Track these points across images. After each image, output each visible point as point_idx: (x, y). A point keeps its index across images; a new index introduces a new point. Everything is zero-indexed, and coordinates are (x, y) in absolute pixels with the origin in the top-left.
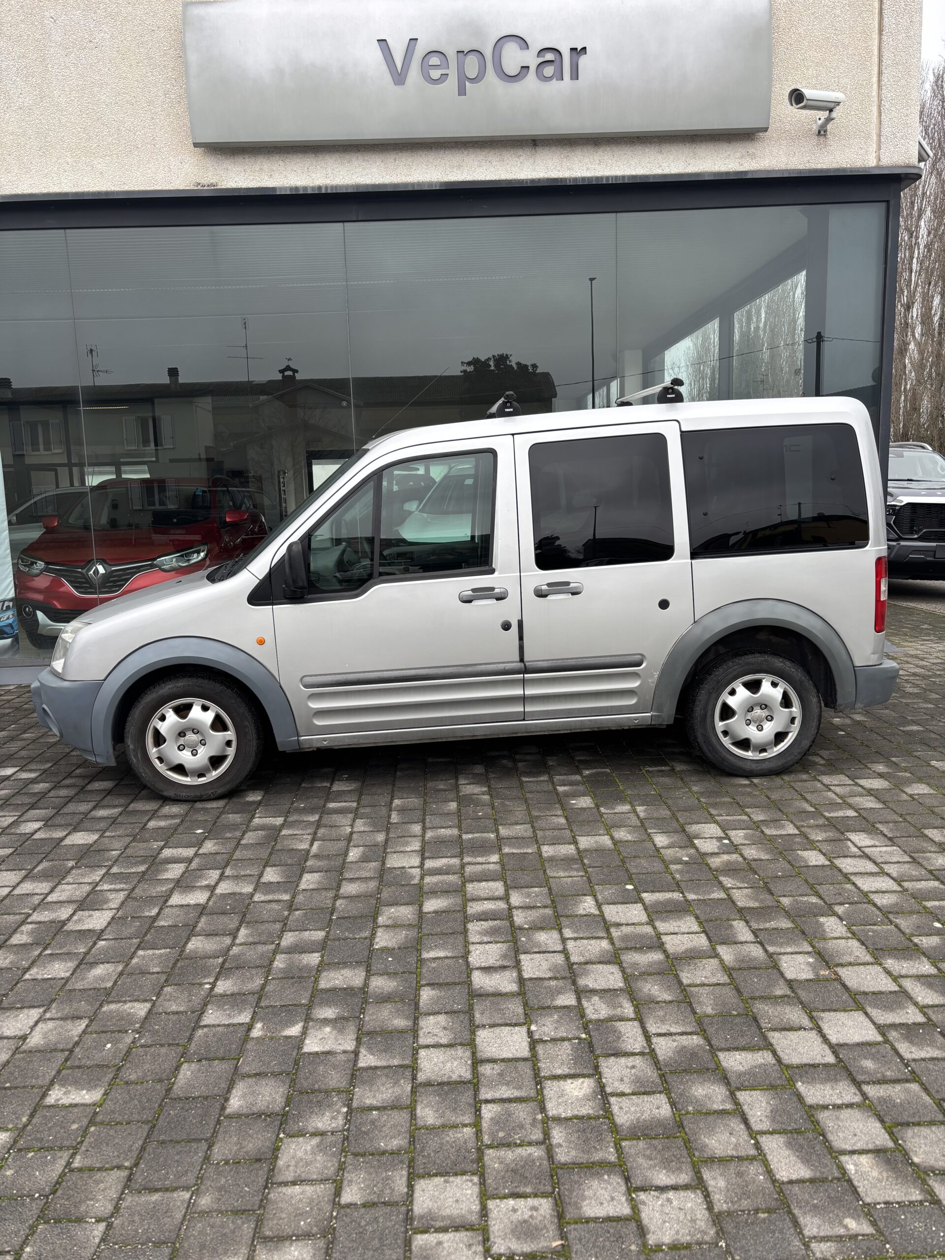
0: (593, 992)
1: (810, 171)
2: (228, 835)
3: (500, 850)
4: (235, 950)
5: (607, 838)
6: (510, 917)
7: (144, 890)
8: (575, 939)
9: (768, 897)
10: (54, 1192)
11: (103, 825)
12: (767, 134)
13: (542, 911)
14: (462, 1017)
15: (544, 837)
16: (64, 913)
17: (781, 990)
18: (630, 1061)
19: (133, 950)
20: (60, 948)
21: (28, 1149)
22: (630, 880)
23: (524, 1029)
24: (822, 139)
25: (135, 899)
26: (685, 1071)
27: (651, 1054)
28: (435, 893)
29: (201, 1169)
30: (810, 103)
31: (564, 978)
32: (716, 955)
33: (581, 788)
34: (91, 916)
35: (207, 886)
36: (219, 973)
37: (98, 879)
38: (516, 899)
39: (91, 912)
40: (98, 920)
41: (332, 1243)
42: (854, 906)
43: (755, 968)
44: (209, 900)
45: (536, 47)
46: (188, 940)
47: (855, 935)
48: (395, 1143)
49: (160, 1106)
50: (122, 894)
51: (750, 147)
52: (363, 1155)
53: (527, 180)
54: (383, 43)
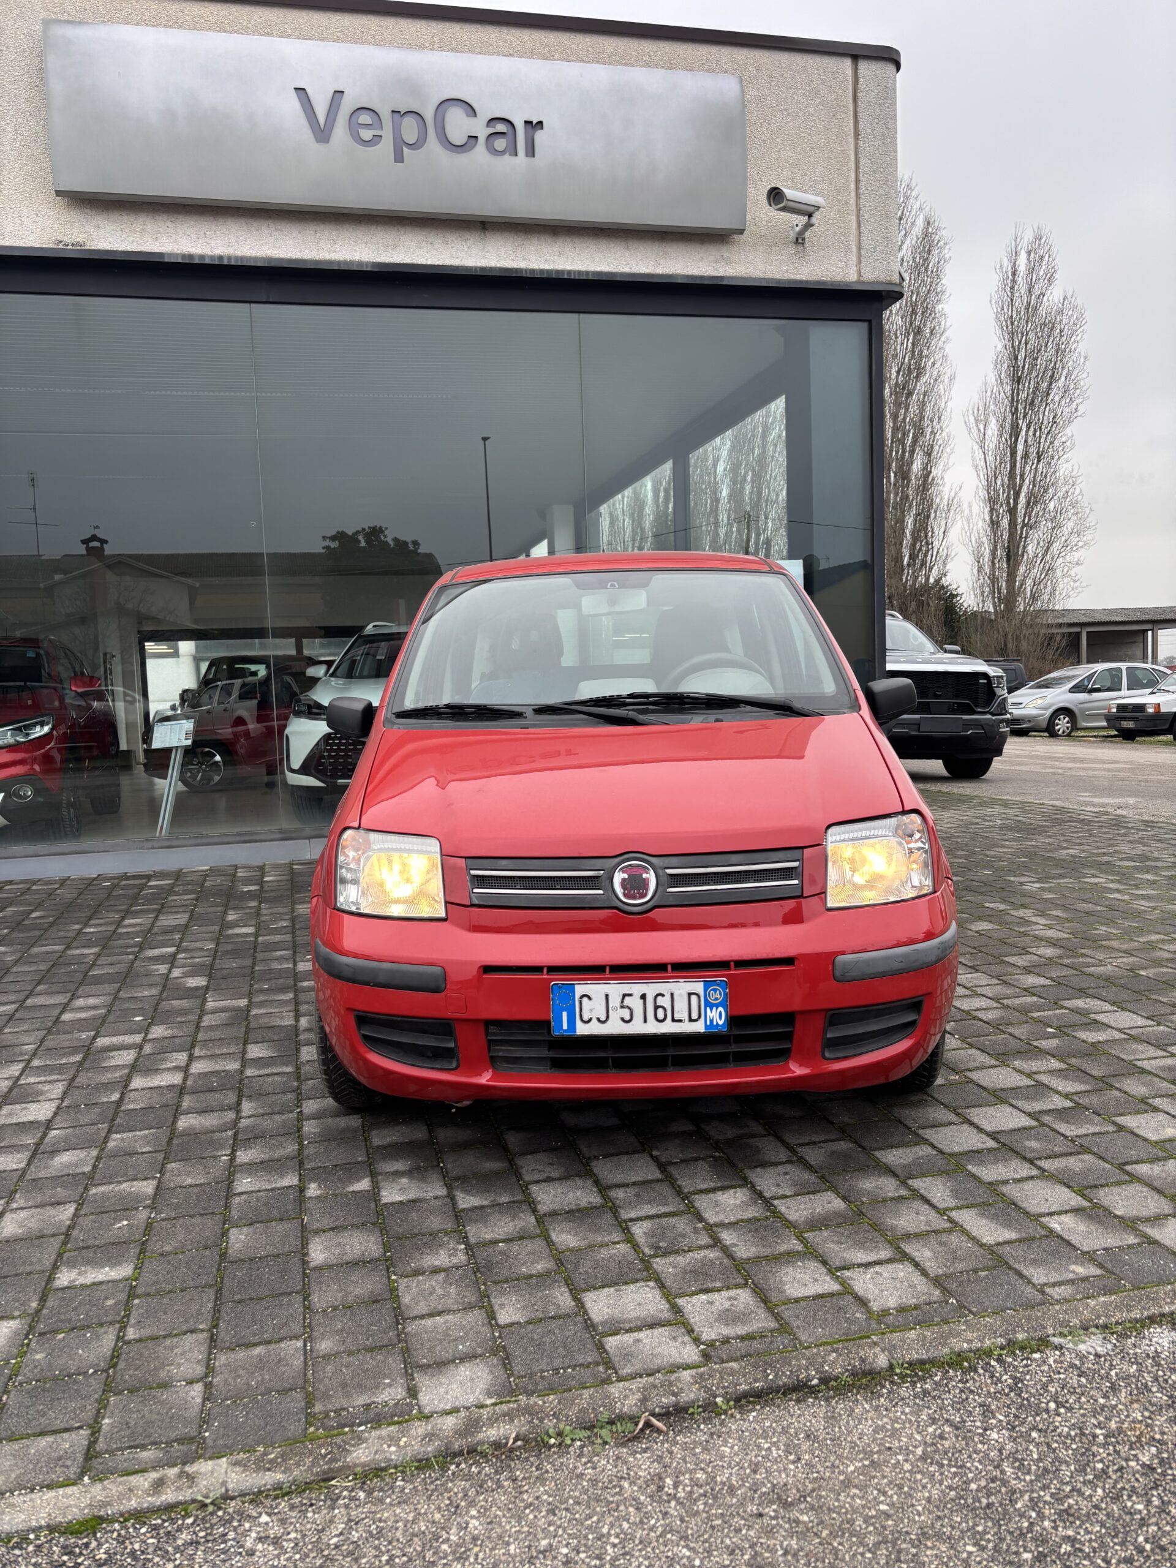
1: (790, 281)
2: (179, 1019)
4: (244, 1123)
7: (89, 1079)
10: (115, 1366)
12: (742, 237)
19: (103, 1135)
21: (56, 1332)
24: (800, 248)
29: (305, 1318)
30: (790, 204)
34: (25, 1108)
37: (16, 1073)
39: (24, 1105)
41: (507, 1359)
44: (185, 1079)
45: (485, 115)
46: (175, 1119)
47: (971, 1045)
48: (540, 1267)
49: (219, 1270)
50: (60, 1085)
51: (725, 251)
52: (506, 1281)
53: (476, 268)
54: (301, 92)
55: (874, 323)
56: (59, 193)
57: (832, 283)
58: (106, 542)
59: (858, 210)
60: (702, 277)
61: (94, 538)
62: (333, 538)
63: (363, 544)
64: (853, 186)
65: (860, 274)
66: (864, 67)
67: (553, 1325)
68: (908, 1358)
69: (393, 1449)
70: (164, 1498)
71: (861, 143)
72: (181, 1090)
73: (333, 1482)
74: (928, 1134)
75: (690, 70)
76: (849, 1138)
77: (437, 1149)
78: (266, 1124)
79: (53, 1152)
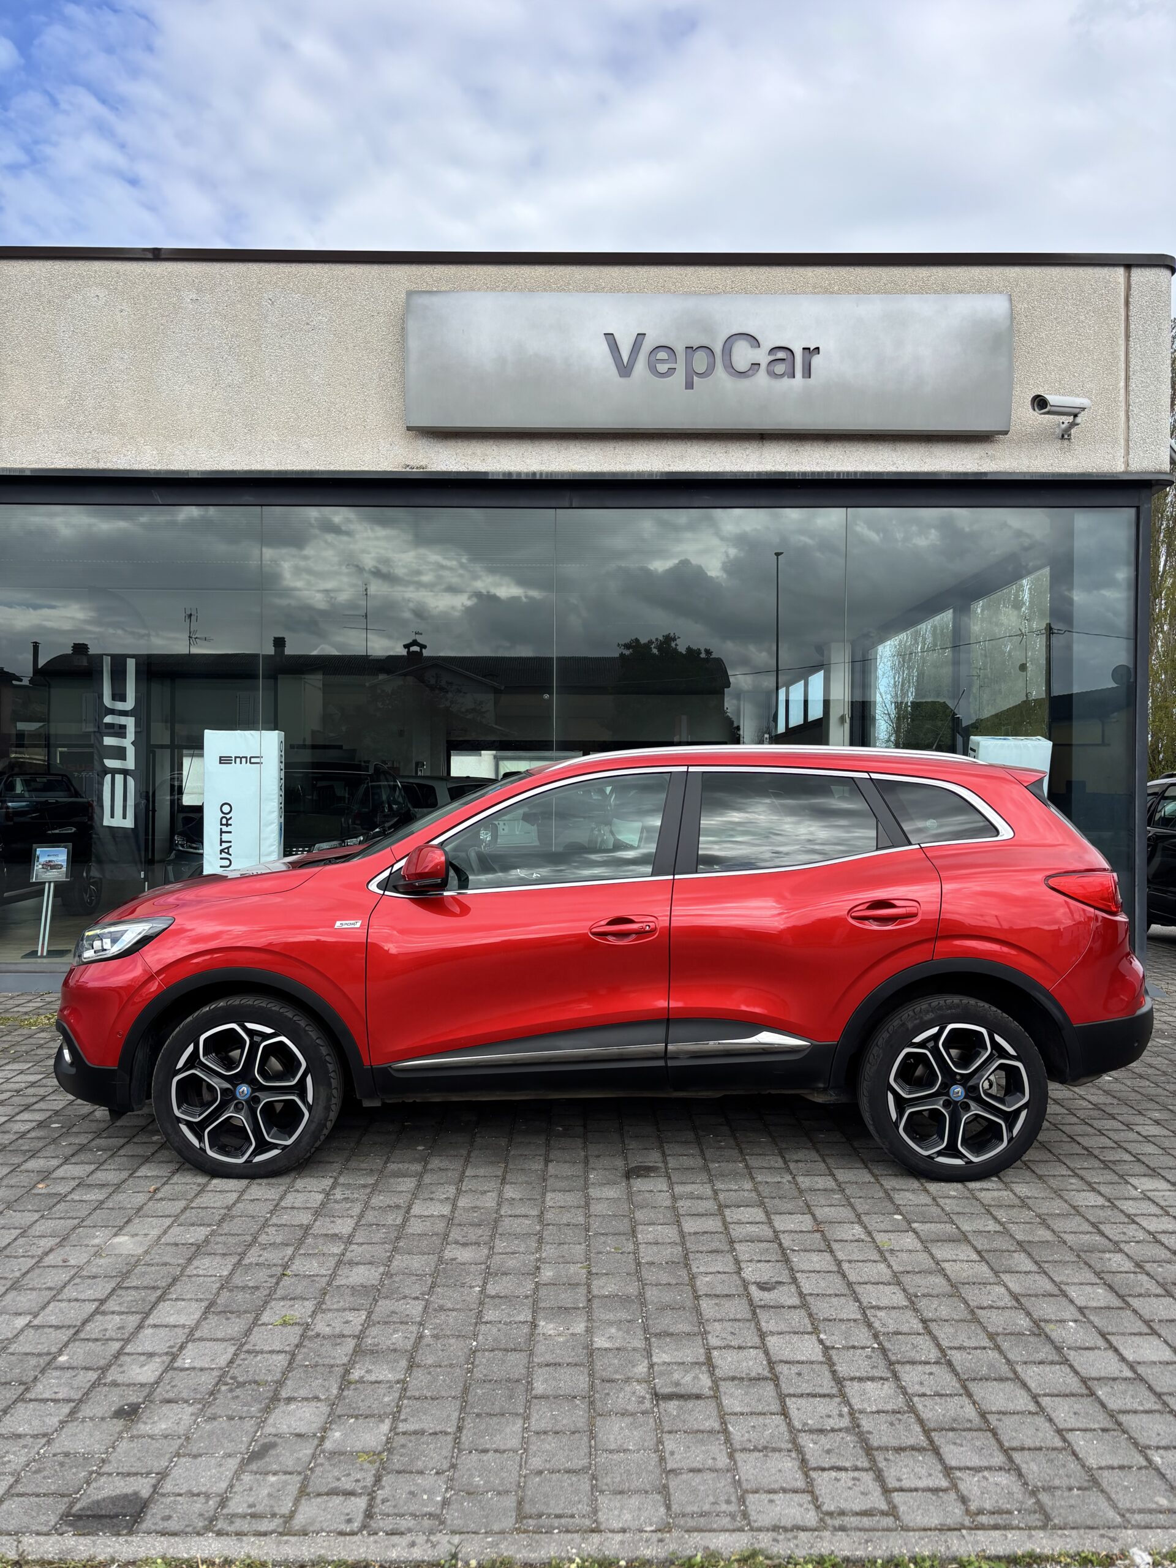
0: (877, 1308)
1: (1053, 474)
6: (778, 1240)
8: (850, 1262)
9: (1049, 1233)
12: (1007, 436)
13: (809, 1236)
14: (748, 1324)
16: (305, 1218)
17: (1070, 1314)
18: (928, 1368)
20: (313, 1248)
24: (1066, 442)
26: (984, 1379)
27: (947, 1364)
28: (692, 1215)
30: (1053, 409)
31: (844, 1296)
32: (1002, 1283)
38: (780, 1223)
42: (1140, 1246)
43: (1044, 1295)
45: (768, 344)
51: (990, 449)
53: (753, 473)
54: (609, 336)
55: (1142, 509)
56: (409, 429)
57: (1097, 474)
59: (1128, 404)
60: (965, 474)
64: (1122, 384)
65: (1127, 465)
66: (1137, 274)
68: (987, 1552)
71: (1132, 344)
74: (1072, 1355)
75: (961, 292)
76: (998, 1348)
77: (644, 1304)
78: (511, 1263)
79: (352, 1263)
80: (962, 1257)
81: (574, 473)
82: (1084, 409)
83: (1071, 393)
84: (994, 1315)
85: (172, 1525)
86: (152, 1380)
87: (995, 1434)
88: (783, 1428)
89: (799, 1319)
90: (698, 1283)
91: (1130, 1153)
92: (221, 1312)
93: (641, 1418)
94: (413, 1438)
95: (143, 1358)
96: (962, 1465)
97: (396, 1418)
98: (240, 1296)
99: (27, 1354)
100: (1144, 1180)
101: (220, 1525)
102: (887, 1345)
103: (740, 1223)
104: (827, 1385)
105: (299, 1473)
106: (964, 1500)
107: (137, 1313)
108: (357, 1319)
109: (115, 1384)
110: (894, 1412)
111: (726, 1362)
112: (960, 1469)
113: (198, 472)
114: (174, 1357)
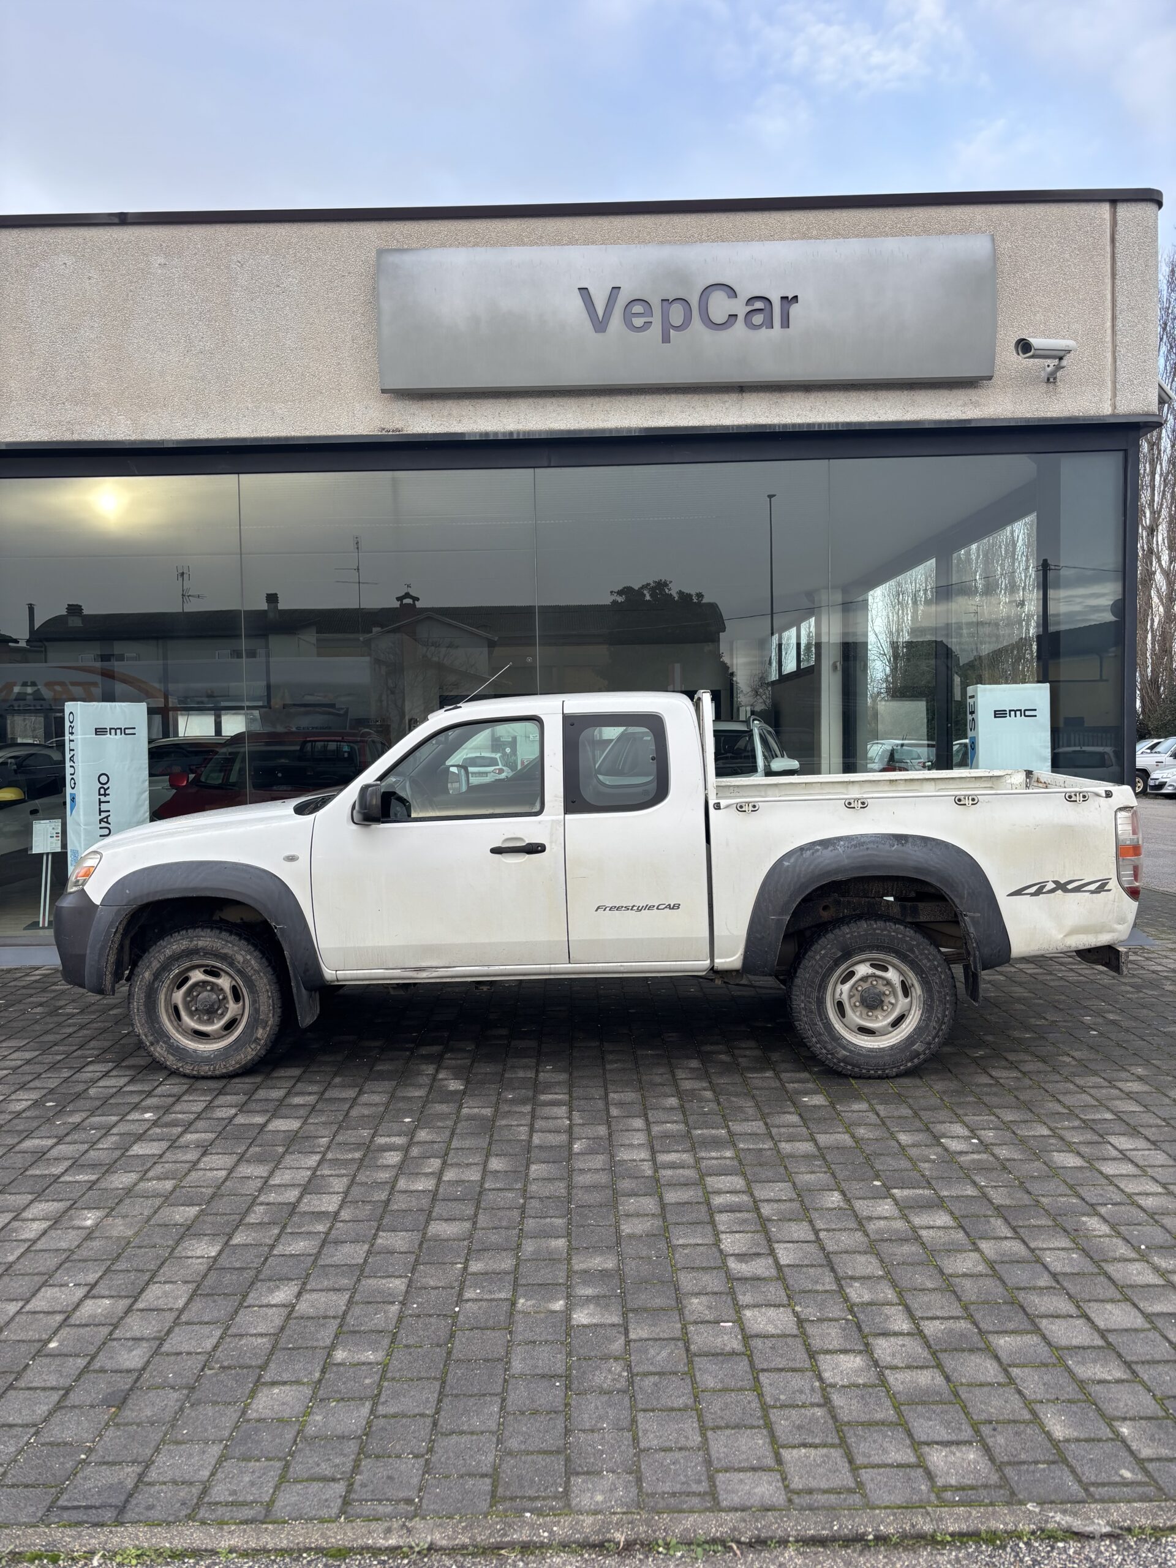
0: (852, 1278)
1: (1039, 419)
2: (439, 1124)
3: (734, 1145)
4: (479, 1234)
5: (847, 1137)
6: (757, 1209)
7: (367, 1177)
8: (828, 1230)
9: (1026, 1196)
10: (367, 1434)
11: (302, 1112)
12: (991, 382)
13: (788, 1204)
14: (724, 1297)
15: (780, 1134)
16: (292, 1195)
17: (1044, 1281)
18: (900, 1341)
19: (374, 1232)
20: (300, 1227)
21: (330, 1400)
22: (877, 1177)
23: (789, 1310)
24: (1051, 386)
25: (362, 1184)
26: (956, 1350)
27: (920, 1333)
28: (673, 1185)
30: (1038, 352)
31: (821, 1266)
32: (977, 1249)
33: (810, 1085)
34: (320, 1199)
35: (431, 1173)
36: (468, 1254)
37: (315, 1164)
38: (761, 1192)
39: (318, 1196)
40: (329, 1203)
42: (1116, 1208)
43: (1018, 1262)
44: (438, 1186)
45: (745, 294)
46: (427, 1223)
47: (1119, 1234)
48: (680, 1402)
49: (445, 1366)
50: (345, 1179)
51: (972, 394)
52: (653, 1410)
53: (733, 426)
54: (584, 291)
55: (1130, 452)
56: (384, 391)
57: (1084, 418)
58: (418, 599)
59: (1114, 346)
60: (949, 421)
61: (407, 595)
62: (620, 593)
63: (648, 598)
64: (1109, 324)
65: (1114, 407)
66: (1123, 210)
67: (678, 1455)
68: (951, 1529)
69: (546, 1534)
70: (390, 1542)
71: (1118, 282)
72: (435, 1193)
73: (503, 1552)
74: (1044, 1323)
75: (943, 233)
76: (970, 1318)
77: (622, 1280)
78: (494, 1238)
79: (337, 1242)
80: (939, 1223)
81: (552, 432)
82: (1069, 351)
83: (1056, 335)
84: (967, 1283)
85: (155, 1514)
86: (140, 1365)
87: (964, 1408)
88: (755, 1404)
89: (775, 1292)
90: (677, 1256)
91: (1112, 1112)
92: (208, 1295)
93: (616, 1398)
94: (392, 1421)
95: (130, 1343)
96: (930, 1439)
97: (375, 1399)
98: (227, 1278)
99: (19, 1341)
100: (1123, 1139)
101: (203, 1513)
102: (861, 1317)
103: (719, 1192)
104: (801, 1358)
105: (280, 1459)
106: (930, 1476)
107: (126, 1297)
108: (342, 1299)
109: (102, 1370)
110: (864, 1385)
111: (701, 1338)
112: (928, 1444)
113: (173, 441)
114: (162, 1341)
